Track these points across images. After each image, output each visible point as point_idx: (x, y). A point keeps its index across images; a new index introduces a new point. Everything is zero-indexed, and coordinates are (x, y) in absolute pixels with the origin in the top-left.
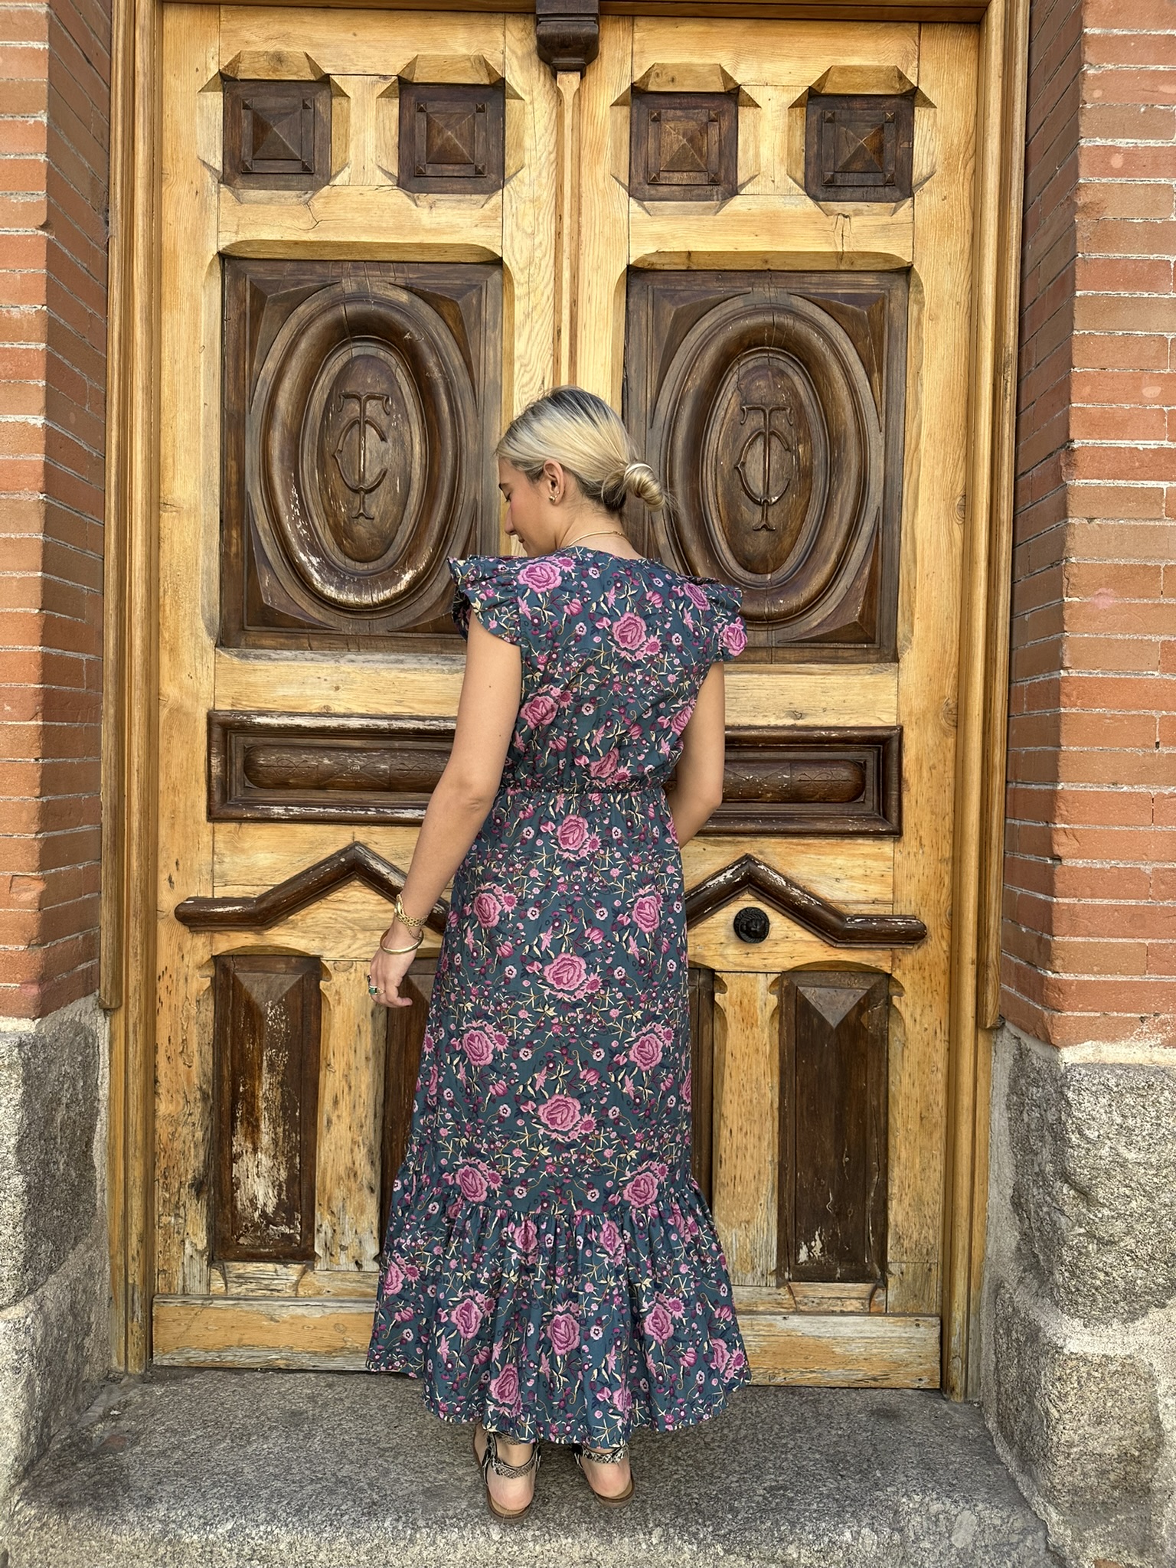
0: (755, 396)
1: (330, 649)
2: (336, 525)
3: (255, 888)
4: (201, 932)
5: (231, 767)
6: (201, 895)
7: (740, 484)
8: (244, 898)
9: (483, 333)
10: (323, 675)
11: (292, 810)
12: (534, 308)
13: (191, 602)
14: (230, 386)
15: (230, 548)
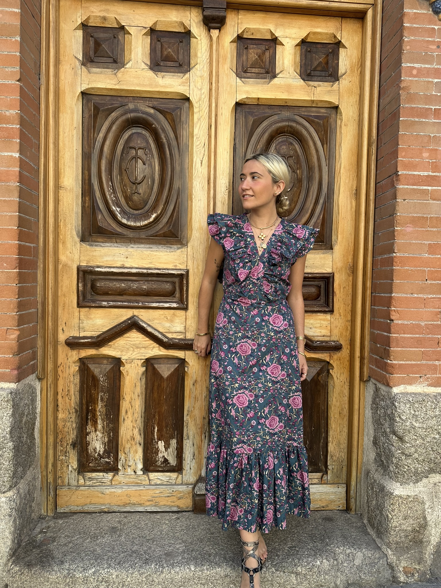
0: (282, 152)
1: (124, 243)
2: (126, 196)
3: (96, 332)
4: (75, 349)
5: (86, 287)
6: (75, 335)
8: (91, 336)
9: (182, 125)
10: (121, 253)
11: (110, 303)
12: (201, 117)
13: (71, 225)
14: (85, 143)
15: (85, 204)
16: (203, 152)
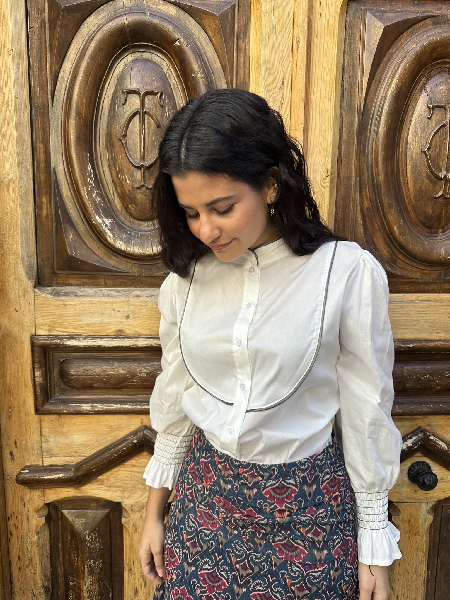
0: (439, 96)
1: (120, 286)
2: (122, 193)
3: (73, 458)
4: (36, 489)
5: (50, 375)
6: (35, 463)
7: (426, 163)
8: (64, 466)
9: (235, 42)
10: (117, 308)
11: (96, 407)
12: (277, 23)
13: (13, 255)
14: (36, 83)
15: (42, 211)
16: (279, 97)
